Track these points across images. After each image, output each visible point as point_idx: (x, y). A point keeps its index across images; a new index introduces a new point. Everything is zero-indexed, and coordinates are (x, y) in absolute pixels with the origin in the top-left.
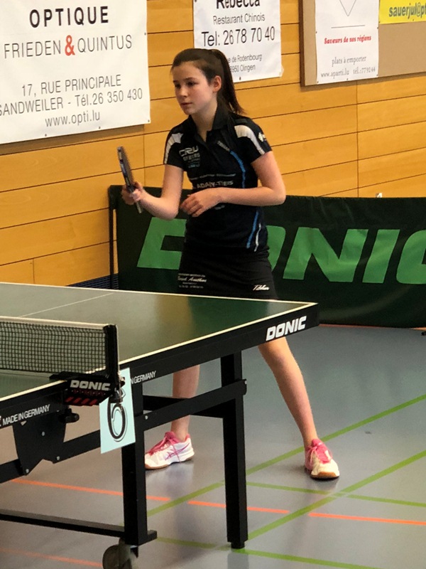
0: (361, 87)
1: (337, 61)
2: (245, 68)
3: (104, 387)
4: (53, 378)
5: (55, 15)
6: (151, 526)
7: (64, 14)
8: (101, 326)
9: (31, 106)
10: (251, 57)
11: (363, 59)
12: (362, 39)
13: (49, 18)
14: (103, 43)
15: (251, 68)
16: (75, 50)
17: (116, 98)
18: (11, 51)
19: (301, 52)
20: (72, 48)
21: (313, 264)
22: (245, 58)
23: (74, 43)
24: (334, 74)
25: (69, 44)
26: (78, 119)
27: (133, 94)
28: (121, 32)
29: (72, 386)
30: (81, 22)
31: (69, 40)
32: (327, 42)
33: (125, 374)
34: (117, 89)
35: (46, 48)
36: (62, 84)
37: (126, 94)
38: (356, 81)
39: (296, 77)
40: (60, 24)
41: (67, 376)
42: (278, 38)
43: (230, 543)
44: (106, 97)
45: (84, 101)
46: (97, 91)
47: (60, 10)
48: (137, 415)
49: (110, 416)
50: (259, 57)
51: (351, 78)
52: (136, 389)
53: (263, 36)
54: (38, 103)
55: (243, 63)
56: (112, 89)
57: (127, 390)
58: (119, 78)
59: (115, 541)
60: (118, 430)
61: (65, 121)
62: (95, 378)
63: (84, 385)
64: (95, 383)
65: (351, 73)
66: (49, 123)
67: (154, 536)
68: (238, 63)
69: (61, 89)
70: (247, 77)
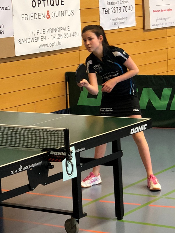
0: (168, 30)
1: (158, 20)
2: (120, 23)
3: (64, 154)
4: (43, 151)
5: (42, 2)
6: (84, 211)
7: (46, 2)
8: (62, 129)
9: (33, 40)
10: (123, 18)
11: (169, 18)
12: (168, 10)
13: (40, 4)
14: (62, 14)
15: (123, 23)
16: (51, 16)
17: (68, 36)
18: (24, 17)
19: (144, 16)
20: (49, 16)
21: (149, 103)
22: (120, 19)
23: (50, 14)
24: (157, 25)
25: (48, 14)
26: (52, 45)
27: (74, 34)
29: (51, 154)
30: (53, 5)
31: (48, 12)
32: (154, 11)
33: (72, 149)
34: (68, 32)
36: (46, 30)
37: (72, 34)
38: (166, 27)
39: (142, 26)
40: (44, 6)
41: (49, 150)
42: (134, 10)
43: (117, 217)
44: (63, 36)
45: (55, 38)
46: (60, 33)
47: (44, 0)
48: (78, 165)
49: (67, 166)
50: (126, 18)
51: (164, 26)
52: (77, 155)
53: (128, 9)
54: (36, 38)
55: (120, 21)
56: (66, 32)
57: (73, 155)
58: (69, 28)
59: (69, 217)
60: (70, 172)
61: (47, 46)
62: (60, 150)
63: (56, 153)
64: (60, 153)
65: (164, 24)
66: (40, 46)
67: (85, 215)
68: (118, 21)
69: (45, 32)
70: (122, 26)
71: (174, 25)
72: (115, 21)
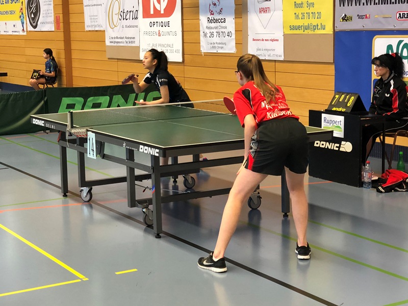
1: (259, 49)
2: (219, 47)
5: (156, 23)
7: (158, 23)
10: (222, 44)
11: (274, 50)
12: (272, 40)
13: (154, 25)
14: (169, 33)
15: (222, 48)
16: (161, 35)
17: (172, 51)
18: (145, 33)
22: (220, 44)
23: (161, 33)
28: (174, 31)
30: (162, 26)
32: (254, 40)
34: (172, 49)
35: (153, 34)
36: (158, 45)
37: (175, 51)
42: (234, 36)
44: (169, 51)
46: (167, 48)
47: (157, 22)
50: (225, 44)
53: (226, 35)
55: (218, 45)
58: (173, 45)
65: (267, 56)
68: (216, 45)
70: (220, 51)
71: (282, 58)
72: (212, 45)
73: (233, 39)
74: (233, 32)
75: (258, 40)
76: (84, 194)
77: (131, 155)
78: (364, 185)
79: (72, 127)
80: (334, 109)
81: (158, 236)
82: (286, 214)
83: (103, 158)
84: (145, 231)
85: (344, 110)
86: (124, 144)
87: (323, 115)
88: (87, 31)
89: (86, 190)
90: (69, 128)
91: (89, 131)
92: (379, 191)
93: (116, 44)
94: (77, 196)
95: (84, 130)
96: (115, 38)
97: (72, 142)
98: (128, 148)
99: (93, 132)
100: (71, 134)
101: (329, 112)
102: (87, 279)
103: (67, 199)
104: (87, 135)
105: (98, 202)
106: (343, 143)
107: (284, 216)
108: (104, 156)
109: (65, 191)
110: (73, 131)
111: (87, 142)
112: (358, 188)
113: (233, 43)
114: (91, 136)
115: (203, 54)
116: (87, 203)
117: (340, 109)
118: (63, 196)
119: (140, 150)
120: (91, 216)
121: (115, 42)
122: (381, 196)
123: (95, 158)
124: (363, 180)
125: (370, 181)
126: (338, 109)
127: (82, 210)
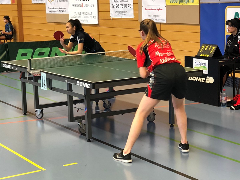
1: (149, 16)
2: (123, 14)
10: (125, 12)
11: (159, 16)
12: (158, 10)
14: (88, 5)
15: (125, 15)
16: (83, 6)
17: (91, 17)
18: (73, 6)
22: (123, 12)
23: (83, 5)
27: (94, 17)
28: (92, 3)
30: (84, 1)
32: (146, 9)
34: (91, 15)
35: (78, 5)
36: (81, 13)
42: (132, 7)
44: (89, 17)
45: (85, 17)
46: (87, 15)
50: (127, 12)
53: (127, 6)
56: (90, 15)
61: (81, 20)
65: (155, 20)
68: (121, 13)
69: (81, 14)
70: (123, 17)
71: (165, 22)
72: (118, 13)
73: (132, 9)
74: (132, 4)
75: (149, 10)
76: (38, 113)
77: (70, 87)
78: (222, 105)
79: (31, 69)
80: (201, 55)
81: (89, 141)
82: (172, 125)
83: (51, 90)
84: (80, 137)
85: (208, 56)
86: (66, 81)
87: (194, 59)
88: (33, 4)
89: (39, 110)
90: (28, 70)
91: (42, 72)
92: (231, 109)
93: (53, 13)
94: (33, 115)
95: (38, 71)
96: (52, 8)
97: (30, 79)
98: (69, 83)
99: (44, 72)
100: (30, 74)
101: (198, 57)
102: (45, 170)
103: (26, 117)
104: (40, 75)
105: (48, 119)
106: (208, 77)
107: (171, 126)
108: (52, 89)
109: (25, 111)
110: (31, 72)
111: (40, 79)
112: (217, 107)
113: (132, 12)
114: (44, 75)
115: (112, 19)
116: (40, 119)
117: (205, 55)
118: (24, 115)
119: (77, 84)
120: (43, 128)
121: (52, 11)
122: (233, 112)
123: (46, 89)
124: (221, 102)
125: (226, 102)
126: (204, 55)
127: (37, 124)
